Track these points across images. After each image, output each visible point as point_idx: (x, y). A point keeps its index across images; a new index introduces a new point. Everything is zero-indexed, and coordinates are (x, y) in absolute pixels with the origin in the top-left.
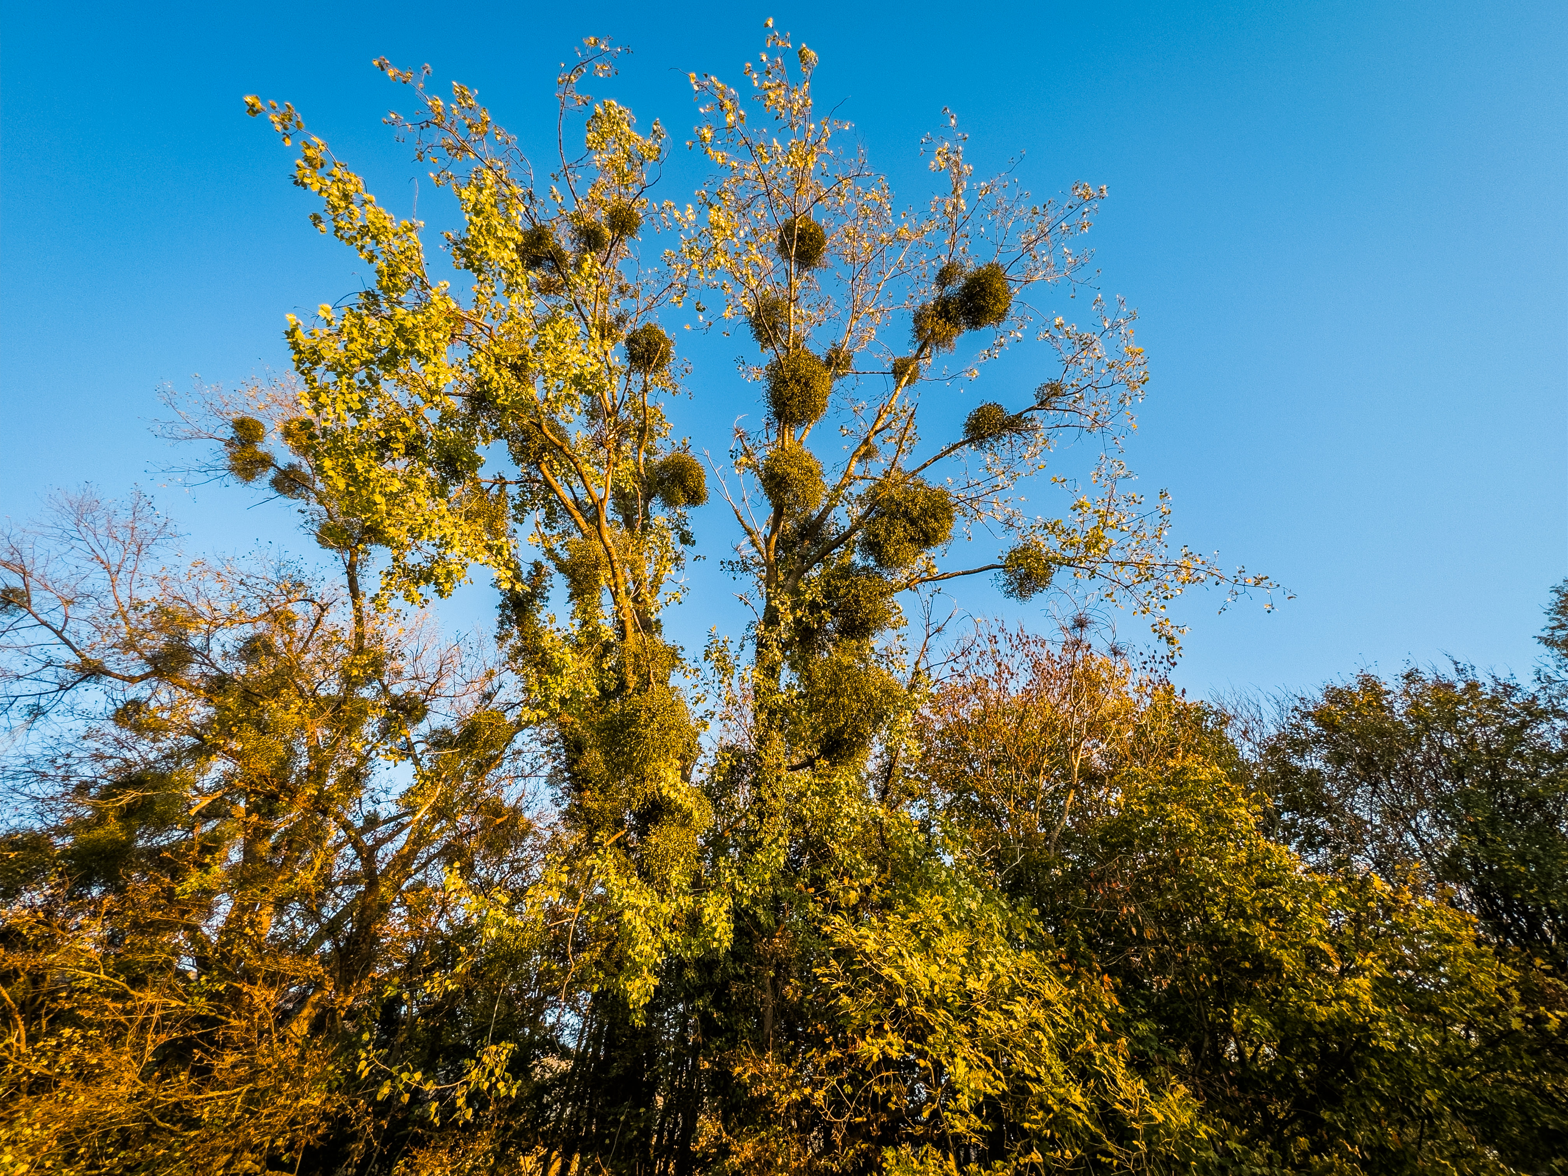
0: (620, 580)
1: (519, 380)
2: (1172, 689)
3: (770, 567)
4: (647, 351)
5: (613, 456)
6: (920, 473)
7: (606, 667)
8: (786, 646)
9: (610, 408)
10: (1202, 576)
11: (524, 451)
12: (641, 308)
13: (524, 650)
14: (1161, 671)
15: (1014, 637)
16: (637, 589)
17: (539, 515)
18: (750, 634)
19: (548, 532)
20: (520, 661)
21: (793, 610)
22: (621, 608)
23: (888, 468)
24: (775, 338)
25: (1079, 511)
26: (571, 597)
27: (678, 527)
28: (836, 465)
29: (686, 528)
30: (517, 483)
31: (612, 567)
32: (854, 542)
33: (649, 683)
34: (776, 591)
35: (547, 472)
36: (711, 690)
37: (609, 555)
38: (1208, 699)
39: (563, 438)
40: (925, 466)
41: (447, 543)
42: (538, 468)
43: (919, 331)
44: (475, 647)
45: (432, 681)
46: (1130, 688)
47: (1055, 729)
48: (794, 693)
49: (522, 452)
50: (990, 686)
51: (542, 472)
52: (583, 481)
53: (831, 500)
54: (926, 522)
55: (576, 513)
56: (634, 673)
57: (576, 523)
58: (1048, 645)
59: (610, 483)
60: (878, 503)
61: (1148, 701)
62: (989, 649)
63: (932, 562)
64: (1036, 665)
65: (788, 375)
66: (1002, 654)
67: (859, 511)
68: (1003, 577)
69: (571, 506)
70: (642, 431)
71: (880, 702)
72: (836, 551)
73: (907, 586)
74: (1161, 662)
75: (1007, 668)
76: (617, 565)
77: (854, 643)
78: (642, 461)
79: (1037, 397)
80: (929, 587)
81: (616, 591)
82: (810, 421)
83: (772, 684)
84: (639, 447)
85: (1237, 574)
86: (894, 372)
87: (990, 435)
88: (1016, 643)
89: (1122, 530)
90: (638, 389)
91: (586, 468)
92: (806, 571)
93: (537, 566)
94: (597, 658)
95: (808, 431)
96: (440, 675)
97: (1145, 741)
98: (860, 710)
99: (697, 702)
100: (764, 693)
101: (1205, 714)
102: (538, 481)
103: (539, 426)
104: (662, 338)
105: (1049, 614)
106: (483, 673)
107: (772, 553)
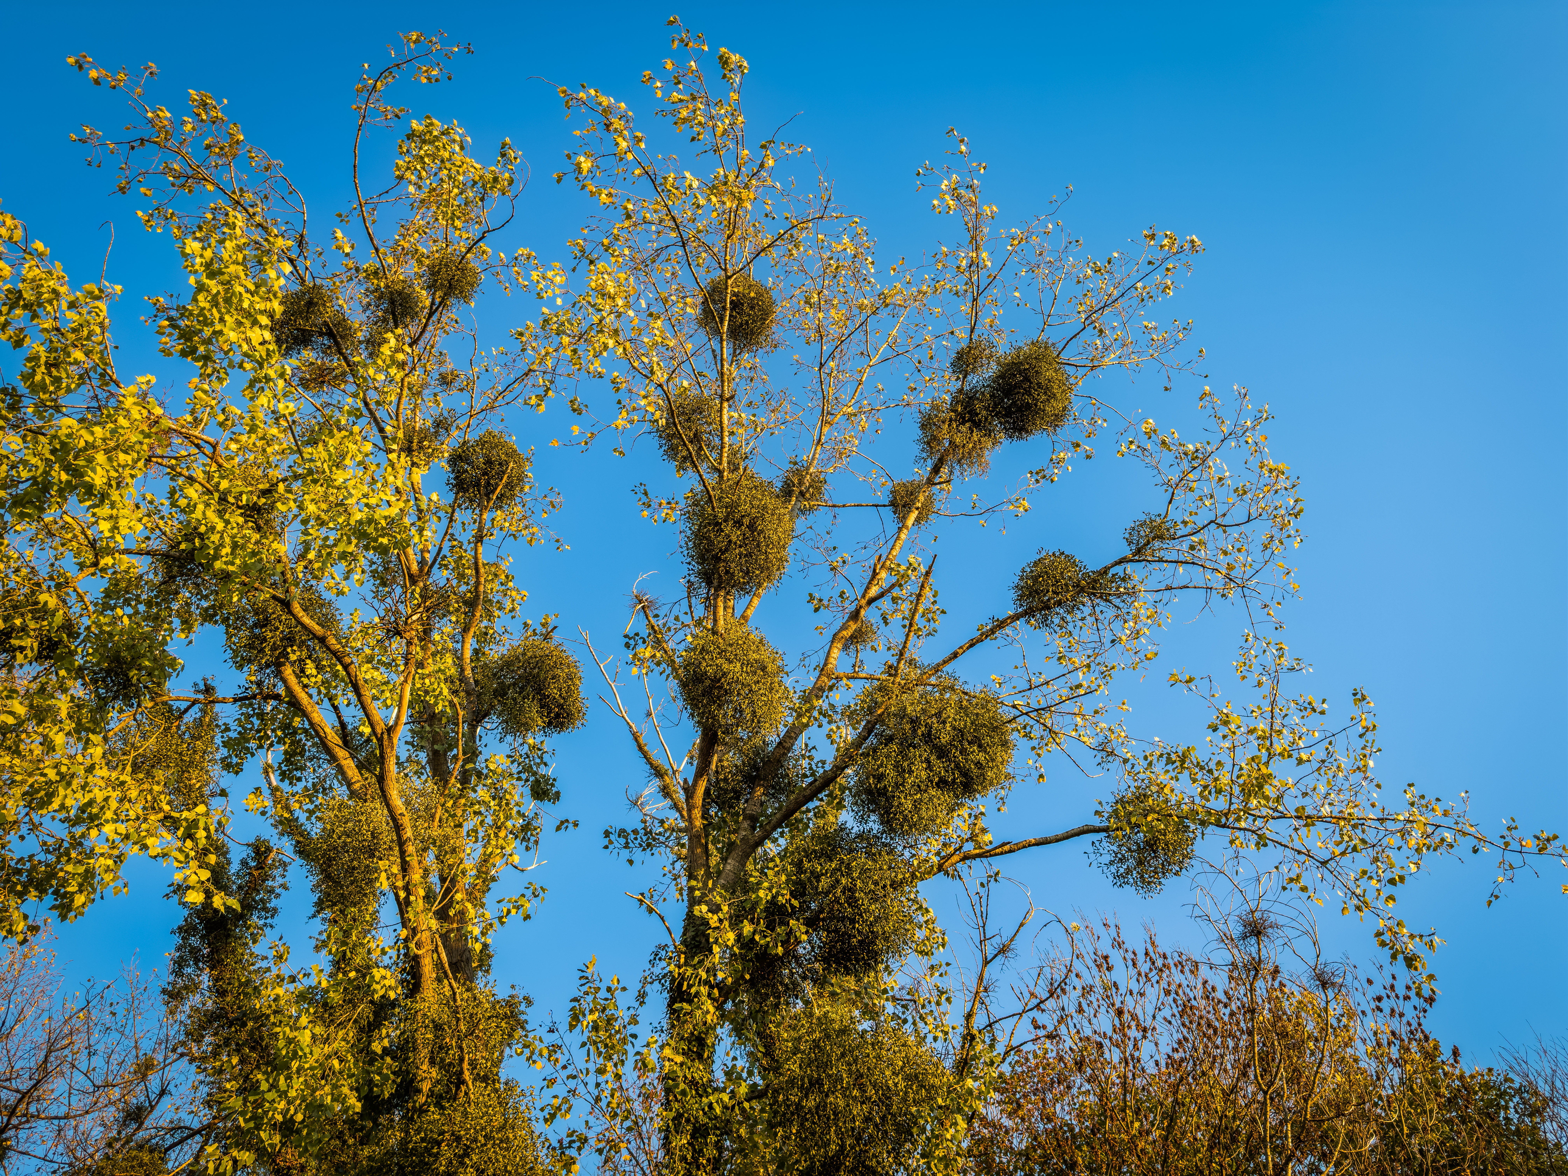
0: (416, 876)
1: (259, 529)
2: (1436, 1048)
3: (695, 839)
4: (485, 474)
5: (416, 649)
6: (948, 668)
7: (377, 1047)
8: (726, 992)
9: (415, 567)
10: (1448, 836)
11: (255, 644)
12: (477, 407)
13: (218, 1017)
14: (1410, 1014)
15: (1141, 957)
16: (448, 891)
17: (273, 756)
18: (657, 970)
19: (285, 786)
20: (208, 1039)
21: (736, 921)
22: (414, 931)
23: (893, 661)
24: (699, 455)
25: (1222, 730)
26: (320, 906)
27: (528, 769)
28: (804, 657)
29: (542, 770)
30: (235, 700)
31: (403, 853)
32: (843, 789)
33: (461, 1082)
34: (705, 884)
35: (292, 680)
36: (581, 1089)
37: (398, 828)
38: (1500, 1067)
39: (327, 621)
40: (955, 655)
41: (93, 818)
42: (279, 674)
43: (930, 442)
44: (120, 1010)
45: (24, 1086)
46: (1360, 1049)
47: (1234, 1137)
48: (743, 1090)
49: (251, 646)
50: (1107, 1055)
51: (284, 681)
52: (359, 695)
53: (800, 716)
54: (963, 751)
55: (341, 753)
56: (432, 1062)
57: (340, 770)
58: (1204, 971)
59: (407, 697)
60: (880, 720)
61: (1395, 1074)
62: (1098, 982)
63: (981, 823)
64: (1186, 1009)
65: (721, 514)
66: (1123, 990)
67: (848, 734)
68: (1108, 850)
69: (333, 738)
70: (471, 604)
71: (904, 1100)
72: (811, 805)
73: (940, 868)
74: (1407, 998)
75: (1134, 1017)
76: (410, 848)
77: (850, 983)
78: (468, 654)
79: (1130, 543)
80: (977, 870)
81: (407, 898)
82: (760, 585)
83: (698, 1071)
84: (466, 630)
85: (1506, 833)
86: (893, 504)
87: (1059, 603)
88: (1145, 967)
89: (1300, 761)
90: (466, 536)
91: (366, 673)
92: (760, 843)
93: (260, 850)
94: (361, 1030)
95: (756, 601)
96: (43, 1073)
97: (1402, 1156)
98: (867, 1119)
99: (553, 1116)
100: (684, 1093)
101: (1501, 1095)
102: (277, 697)
103: (286, 605)
104: (512, 454)
105: (1197, 912)
106: (130, 1066)
107: (697, 813)
